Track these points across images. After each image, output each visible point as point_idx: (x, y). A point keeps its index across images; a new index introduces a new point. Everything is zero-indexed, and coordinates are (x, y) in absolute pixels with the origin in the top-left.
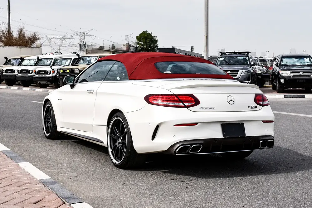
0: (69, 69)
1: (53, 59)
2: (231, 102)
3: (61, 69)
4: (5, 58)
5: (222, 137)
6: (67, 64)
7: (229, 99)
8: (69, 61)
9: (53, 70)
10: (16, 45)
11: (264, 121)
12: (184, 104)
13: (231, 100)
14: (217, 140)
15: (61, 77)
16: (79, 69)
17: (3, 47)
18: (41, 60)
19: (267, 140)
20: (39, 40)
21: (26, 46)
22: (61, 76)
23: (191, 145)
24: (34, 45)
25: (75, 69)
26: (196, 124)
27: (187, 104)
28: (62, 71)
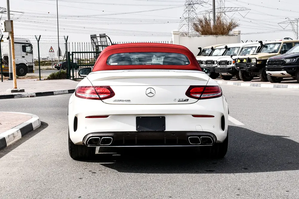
0: (246, 59)
1: (240, 47)
2: (150, 94)
3: (238, 59)
4: (199, 48)
5: (135, 130)
6: (251, 53)
7: (149, 91)
8: (254, 49)
9: (233, 60)
10: (212, 34)
11: (195, 116)
12: (99, 96)
13: (151, 93)
14: (130, 133)
15: (238, 68)
16: (256, 59)
17: (199, 36)
18: (229, 49)
19: (200, 136)
20: (237, 27)
21: (223, 34)
22: (238, 66)
23: (101, 137)
24: (231, 33)
25: (252, 58)
26: (106, 116)
27: (102, 96)
28: (239, 61)
